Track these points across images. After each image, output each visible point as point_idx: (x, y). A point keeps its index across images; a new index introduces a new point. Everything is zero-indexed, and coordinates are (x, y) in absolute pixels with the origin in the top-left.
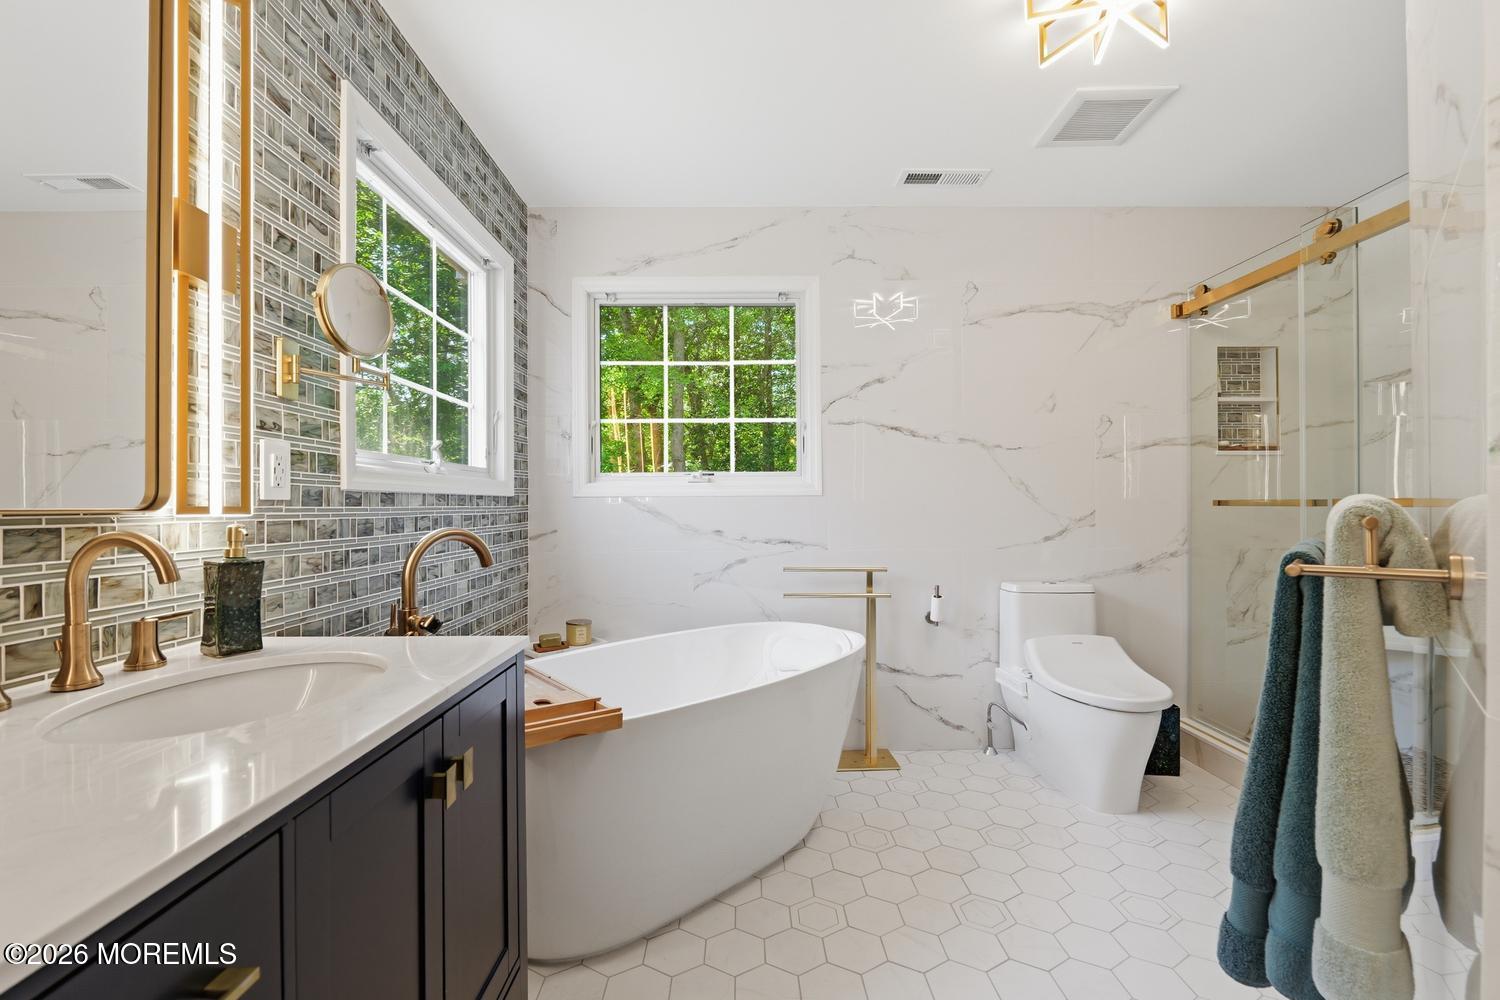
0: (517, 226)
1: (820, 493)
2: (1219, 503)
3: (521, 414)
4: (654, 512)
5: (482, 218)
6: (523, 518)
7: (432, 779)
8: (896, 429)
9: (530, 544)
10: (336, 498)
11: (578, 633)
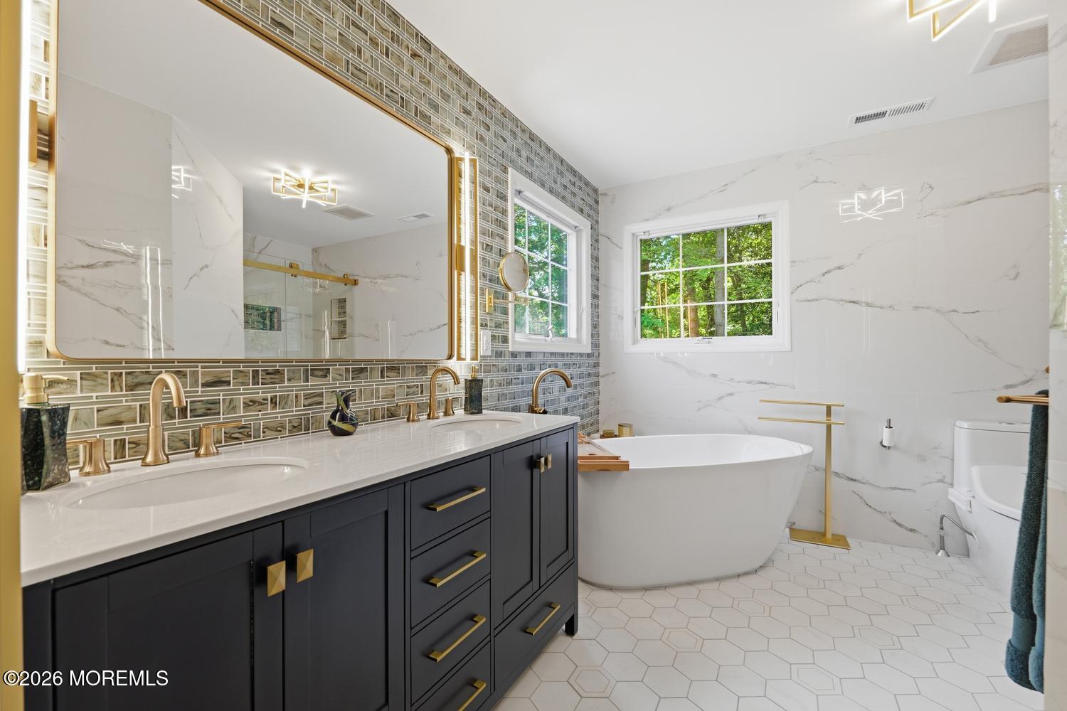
0: (592, 203)
1: (789, 349)
3: (595, 307)
4: (674, 363)
5: (573, 206)
6: (596, 365)
7: (536, 461)
8: (854, 302)
9: (601, 380)
10: (507, 354)
11: (624, 430)
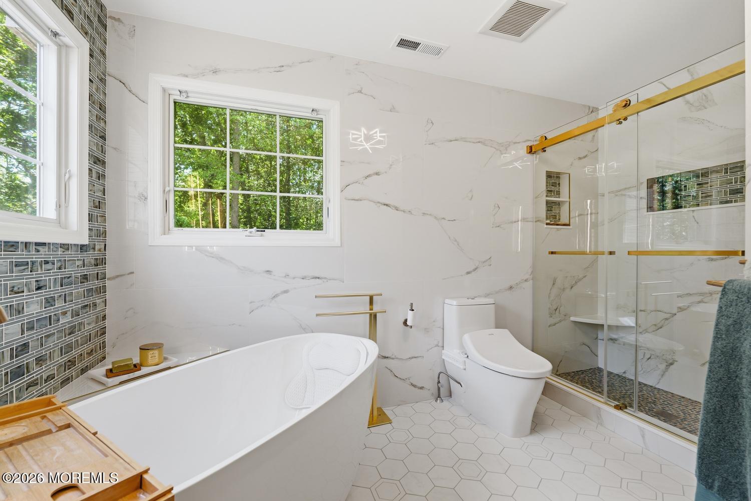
2: (552, 253)
3: (97, 175)
4: (221, 259)
6: (100, 262)
8: (387, 205)
9: (109, 283)
11: (150, 356)
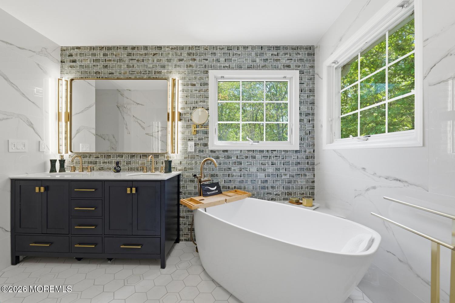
1: (422, 145)
4: (343, 158)
6: (310, 157)
9: (315, 167)
10: (207, 151)
